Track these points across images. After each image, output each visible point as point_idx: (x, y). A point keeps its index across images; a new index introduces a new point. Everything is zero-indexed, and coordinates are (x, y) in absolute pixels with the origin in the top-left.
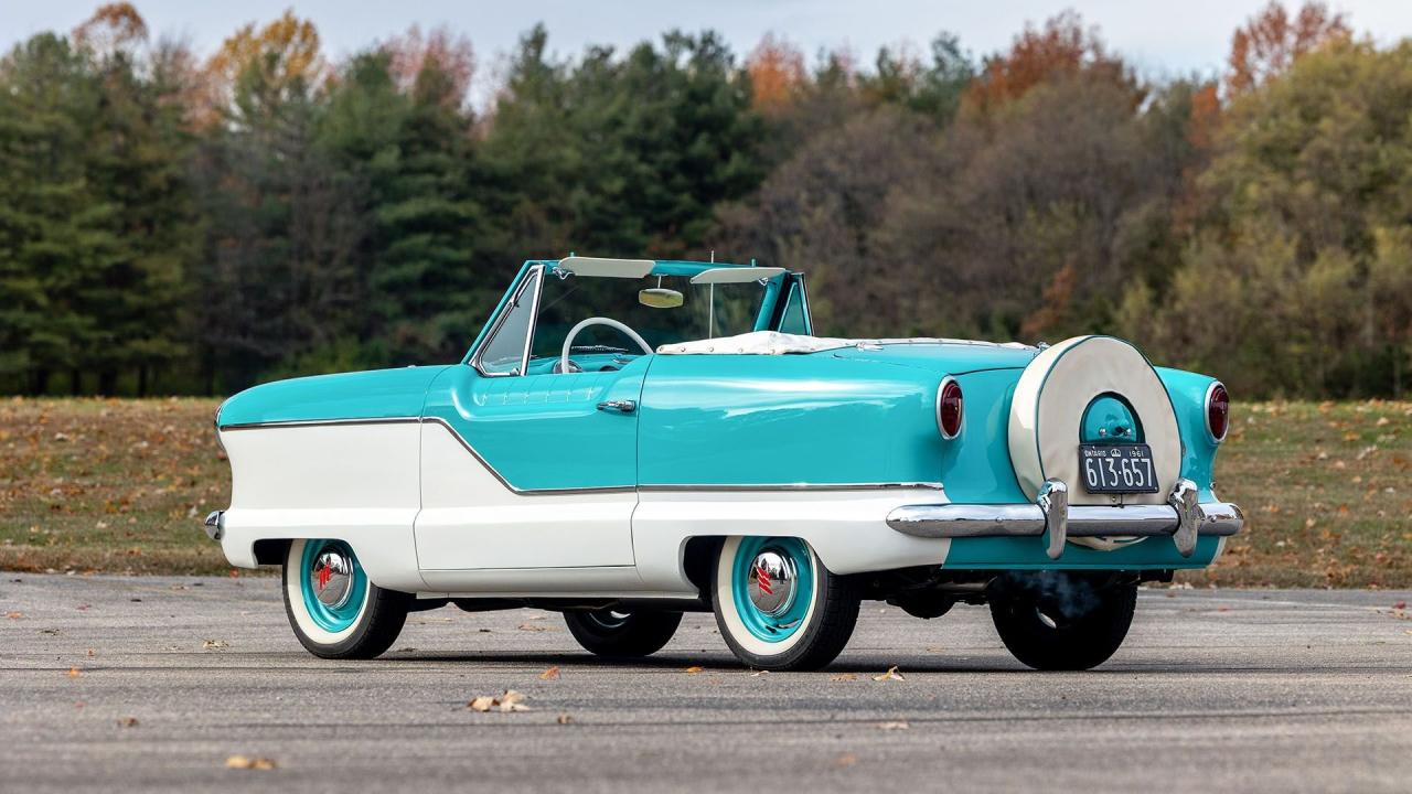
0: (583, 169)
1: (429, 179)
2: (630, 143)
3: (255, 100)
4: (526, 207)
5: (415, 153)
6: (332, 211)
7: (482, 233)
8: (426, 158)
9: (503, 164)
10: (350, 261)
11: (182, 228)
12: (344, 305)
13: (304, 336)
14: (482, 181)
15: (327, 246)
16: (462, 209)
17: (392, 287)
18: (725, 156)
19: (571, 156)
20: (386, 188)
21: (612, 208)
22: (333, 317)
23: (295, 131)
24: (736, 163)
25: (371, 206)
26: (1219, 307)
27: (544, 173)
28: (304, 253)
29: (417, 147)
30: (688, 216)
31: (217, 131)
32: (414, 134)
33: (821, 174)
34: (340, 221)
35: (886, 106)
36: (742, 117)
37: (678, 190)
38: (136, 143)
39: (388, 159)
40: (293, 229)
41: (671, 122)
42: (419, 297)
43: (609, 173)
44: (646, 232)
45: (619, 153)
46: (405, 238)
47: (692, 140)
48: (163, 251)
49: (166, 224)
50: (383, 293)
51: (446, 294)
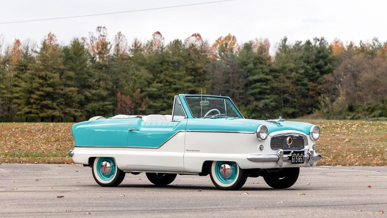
0: (294, 68)
1: (260, 70)
2: (305, 62)
3: (223, 53)
4: (282, 76)
5: (257, 65)
6: (239, 78)
7: (272, 82)
8: (260, 66)
9: (277, 67)
10: (243, 89)
11: (206, 82)
12: (242, 98)
14: (273, 71)
15: (238, 86)
16: (268, 77)
17: (252, 94)
18: (326, 64)
19: (292, 65)
21: (301, 76)
22: (239, 101)
23: (230, 60)
24: (329, 66)
25: (247, 77)
27: (286, 69)
28: (233, 87)
29: (258, 64)
30: (318, 77)
31: (215, 60)
32: (256, 61)
33: (346, 69)
34: (241, 80)
35: (361, 54)
36: (330, 56)
37: (317, 72)
38: (196, 63)
39: (251, 66)
40: (231, 82)
41: (314, 57)
42: (258, 96)
43: (301, 69)
44: (309, 81)
45: (303, 64)
46: (255, 83)
47: (318, 61)
48: (202, 87)
49: (203, 81)
50: (250, 96)
51: (264, 96)
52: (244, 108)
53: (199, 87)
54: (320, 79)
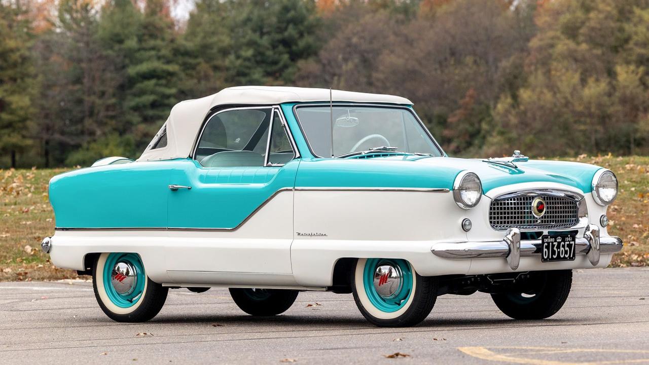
0: (231, 46)
1: (153, 53)
2: (254, 31)
3: (68, 17)
4: (204, 67)
5: (145, 41)
6: (104, 70)
7: (181, 80)
8: (152, 43)
9: (190, 45)
10: (114, 95)
11: (29, 81)
12: (112, 117)
13: (92, 133)
14: (179, 53)
15: (102, 88)
16: (171, 68)
17: (136, 109)
18: (301, 35)
19: (226, 40)
20: (131, 57)
21: (247, 63)
22: (106, 124)
23: (85, 31)
24: (308, 39)
25: (124, 67)
26: (542, 108)
27: (212, 48)
28: (90, 92)
29: (146, 37)
30: (286, 67)
31: (50, 32)
32: (144, 31)
33: (349, 45)
34: (108, 75)
35: (382, 11)
36: (311, 18)
37: (281, 53)
38: (5, 39)
39: (132, 43)
40: (85, 81)
41: (274, 20)
42: (150, 112)
43: (244, 48)
44: (264, 76)
45: (251, 35)
46: (142, 82)
47: (286, 29)
48: (20, 93)
49: (22, 79)
50: (131, 112)
51: (163, 111)
52: (119, 140)
53: (13, 93)
54: (290, 70)
